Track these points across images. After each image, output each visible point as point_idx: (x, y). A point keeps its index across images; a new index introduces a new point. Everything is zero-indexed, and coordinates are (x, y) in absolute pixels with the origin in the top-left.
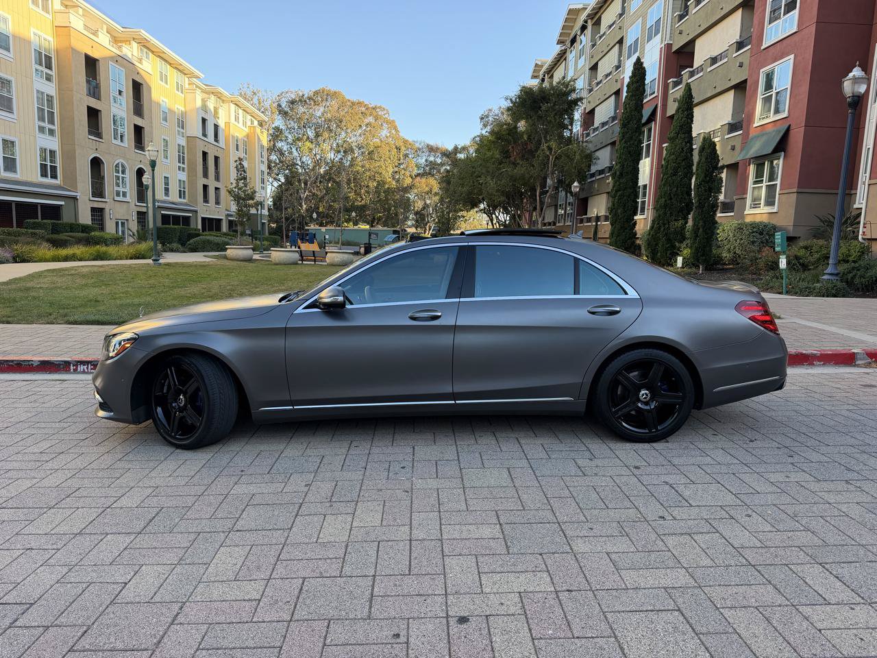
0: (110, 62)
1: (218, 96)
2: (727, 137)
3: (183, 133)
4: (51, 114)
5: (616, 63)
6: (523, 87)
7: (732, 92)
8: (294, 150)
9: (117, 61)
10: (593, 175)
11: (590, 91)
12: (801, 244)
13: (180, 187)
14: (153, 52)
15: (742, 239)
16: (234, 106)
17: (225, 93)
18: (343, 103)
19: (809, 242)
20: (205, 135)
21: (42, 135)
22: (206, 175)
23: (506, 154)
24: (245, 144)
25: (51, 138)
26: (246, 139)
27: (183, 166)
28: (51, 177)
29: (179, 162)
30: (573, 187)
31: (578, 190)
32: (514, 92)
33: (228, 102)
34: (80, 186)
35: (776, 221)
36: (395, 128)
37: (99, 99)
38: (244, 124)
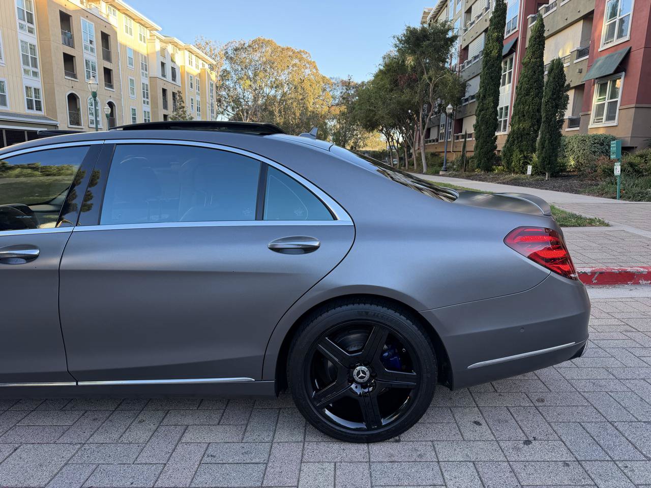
0: (81, 18)
1: (175, 45)
2: (575, 62)
3: (146, 74)
4: (34, 60)
5: (486, 6)
6: (409, 27)
7: (581, 22)
8: (237, 87)
9: (87, 17)
10: (467, 100)
11: (466, 30)
12: (638, 152)
13: (145, 116)
14: (119, 10)
15: (584, 150)
16: (188, 52)
17: (180, 43)
18: (275, 50)
19: (644, 151)
20: (164, 75)
21: (27, 77)
22: (165, 107)
23: (395, 83)
24: (198, 82)
25: (35, 78)
26: (198, 79)
27: (147, 100)
28: (37, 110)
29: (144, 97)
30: (447, 110)
31: (451, 111)
32: (401, 32)
33: (183, 49)
34: (59, 116)
35: (614, 133)
36: (315, 67)
37: (73, 47)
38: (197, 66)
